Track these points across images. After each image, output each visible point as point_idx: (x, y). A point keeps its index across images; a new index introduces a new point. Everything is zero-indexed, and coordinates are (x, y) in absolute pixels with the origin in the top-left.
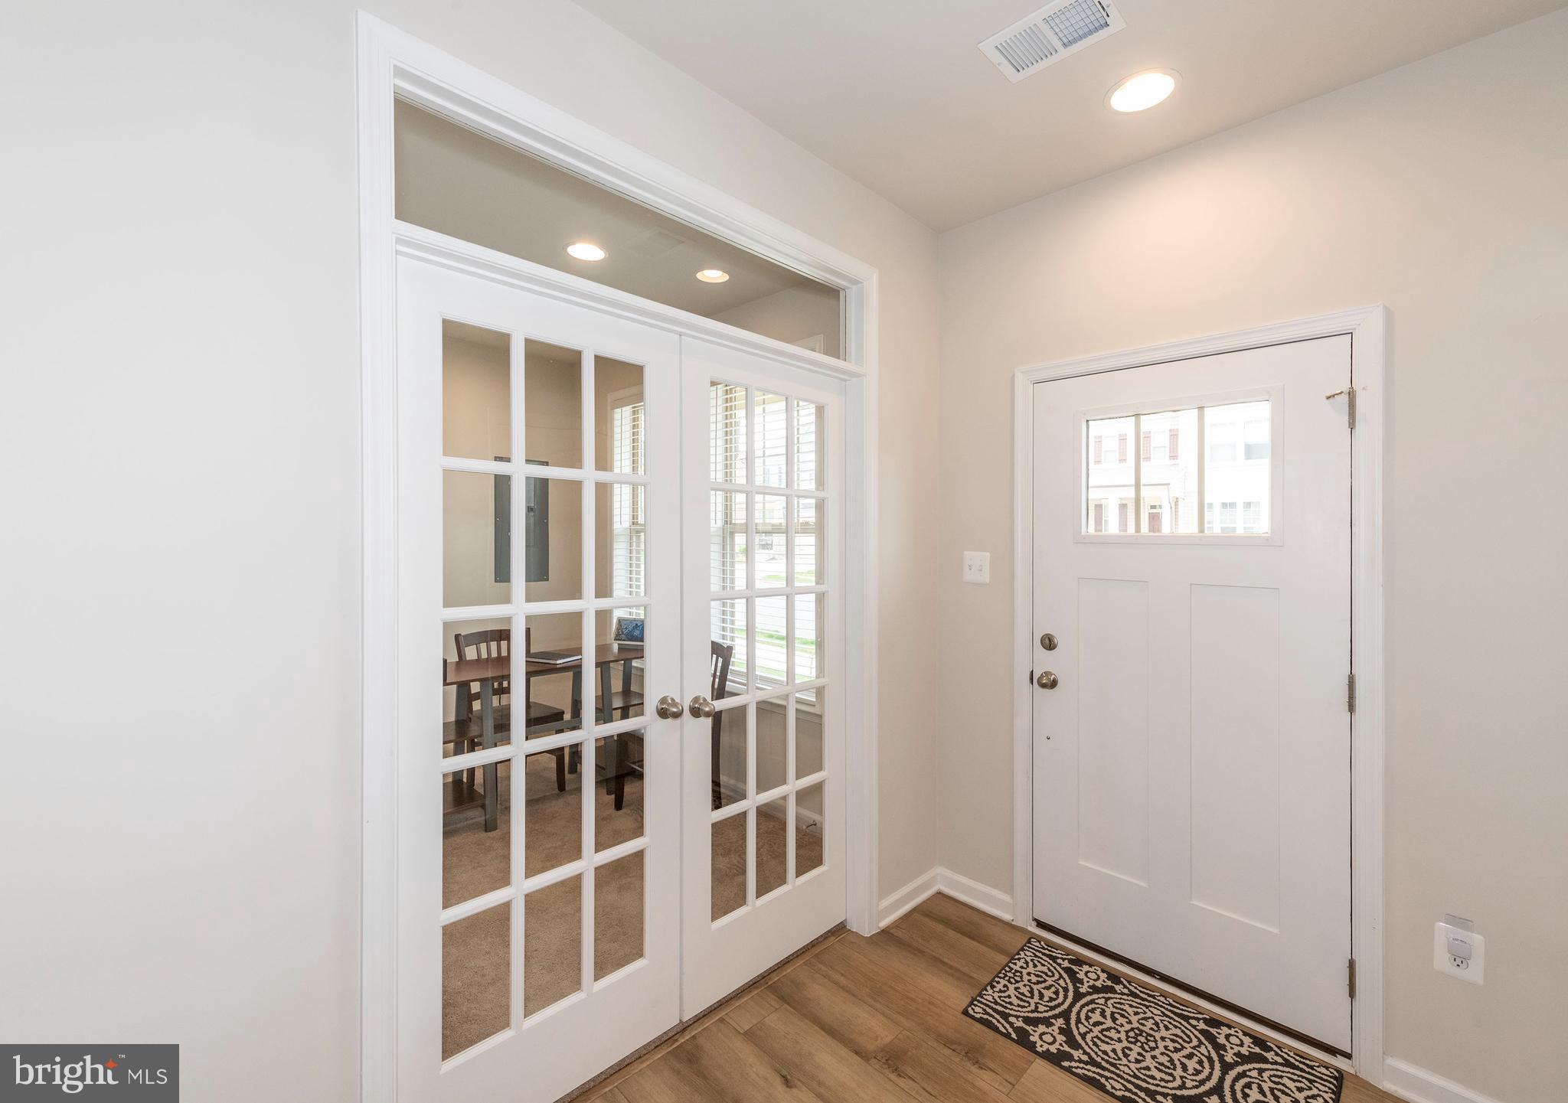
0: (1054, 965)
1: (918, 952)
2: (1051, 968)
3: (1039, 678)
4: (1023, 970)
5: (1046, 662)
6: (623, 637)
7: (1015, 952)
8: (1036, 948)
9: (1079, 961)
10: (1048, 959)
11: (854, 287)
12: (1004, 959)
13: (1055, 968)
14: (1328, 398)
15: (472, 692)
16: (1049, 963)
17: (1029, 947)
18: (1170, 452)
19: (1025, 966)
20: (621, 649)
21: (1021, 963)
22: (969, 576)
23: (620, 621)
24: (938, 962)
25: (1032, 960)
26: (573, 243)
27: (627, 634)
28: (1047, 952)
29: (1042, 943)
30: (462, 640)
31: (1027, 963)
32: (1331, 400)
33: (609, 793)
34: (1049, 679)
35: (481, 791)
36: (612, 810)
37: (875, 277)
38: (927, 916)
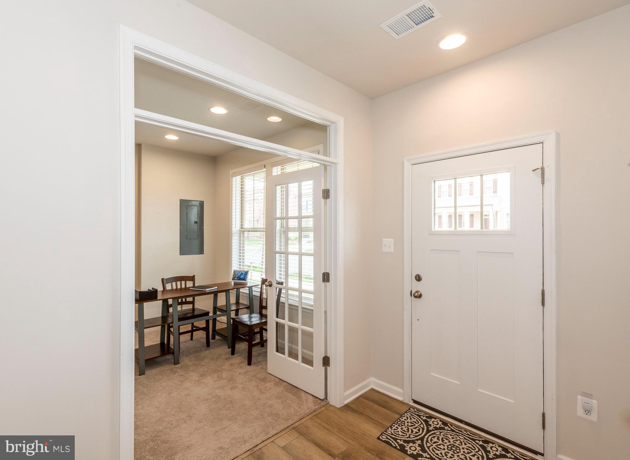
0: (419, 418)
1: (360, 414)
2: (418, 420)
3: (414, 294)
4: (405, 421)
5: (418, 287)
6: (236, 278)
7: (403, 413)
8: (412, 412)
9: (431, 417)
10: (417, 416)
11: (333, 125)
12: (397, 416)
13: (419, 420)
14: (533, 171)
15: (169, 304)
16: (417, 418)
17: (409, 411)
18: (494, 190)
19: (406, 419)
20: (235, 284)
21: (405, 418)
22: (385, 249)
23: (234, 272)
24: (369, 418)
25: (410, 417)
26: (213, 107)
27: (238, 278)
28: (417, 413)
29: (415, 410)
30: (165, 281)
31: (407, 418)
32: (535, 172)
33: (229, 348)
34: (418, 294)
35: (173, 347)
36: (230, 355)
37: (342, 120)
38: (366, 399)
